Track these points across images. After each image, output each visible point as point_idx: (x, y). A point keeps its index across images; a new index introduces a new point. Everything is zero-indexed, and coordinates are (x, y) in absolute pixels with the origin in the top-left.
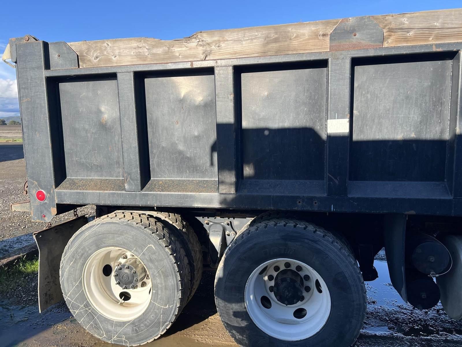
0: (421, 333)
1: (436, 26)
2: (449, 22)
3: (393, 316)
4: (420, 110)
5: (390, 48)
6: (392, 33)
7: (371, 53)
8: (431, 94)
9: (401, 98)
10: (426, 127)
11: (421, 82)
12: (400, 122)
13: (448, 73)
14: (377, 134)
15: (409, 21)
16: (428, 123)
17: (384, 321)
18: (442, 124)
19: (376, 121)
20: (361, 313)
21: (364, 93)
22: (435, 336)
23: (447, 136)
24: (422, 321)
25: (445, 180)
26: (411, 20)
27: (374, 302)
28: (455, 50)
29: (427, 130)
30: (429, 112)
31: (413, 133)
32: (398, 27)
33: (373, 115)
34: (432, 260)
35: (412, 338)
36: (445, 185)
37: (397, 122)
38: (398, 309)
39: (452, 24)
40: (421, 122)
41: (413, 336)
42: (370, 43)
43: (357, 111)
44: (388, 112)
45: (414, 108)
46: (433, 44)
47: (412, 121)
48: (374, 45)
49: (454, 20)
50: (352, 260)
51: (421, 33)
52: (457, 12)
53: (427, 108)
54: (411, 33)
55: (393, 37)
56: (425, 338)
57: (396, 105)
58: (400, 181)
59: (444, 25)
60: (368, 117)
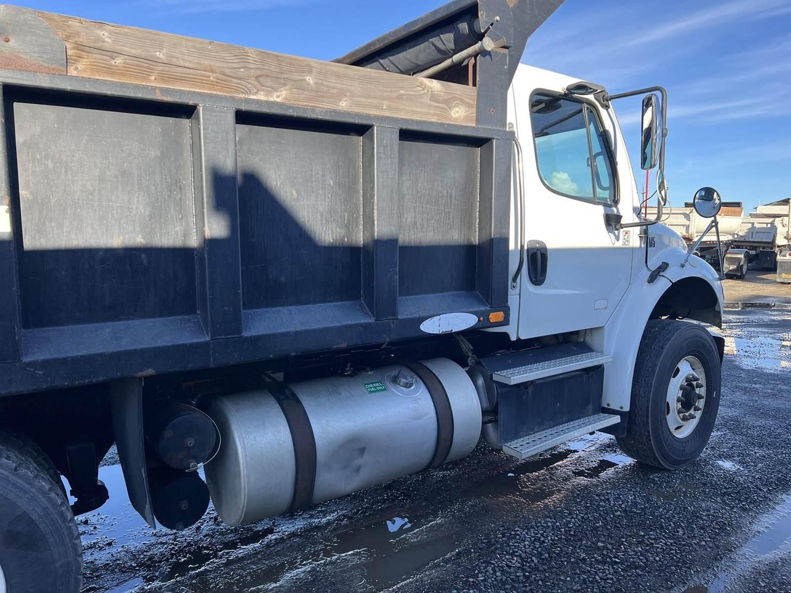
0: (190, 567)
1: (159, 58)
2: (178, 55)
3: (145, 555)
4: (147, 196)
5: (80, 80)
6: (83, 53)
7: (44, 81)
8: (163, 171)
9: (112, 172)
10: (161, 226)
11: (144, 150)
12: (115, 215)
13: (185, 139)
14: (73, 236)
15: (113, 39)
16: (162, 220)
17: (128, 572)
18: (185, 221)
19: (69, 213)
20: (72, 579)
21: (38, 156)
22: (211, 562)
23: (194, 242)
24: (192, 545)
25: (198, 312)
26: (115, 37)
27: (110, 544)
28: (191, 103)
29: (163, 231)
30: (163, 200)
31: (140, 236)
32: (92, 45)
33: (62, 201)
34: (190, 444)
35: (176, 581)
36: (198, 319)
37: (110, 215)
38: (153, 540)
39: (184, 60)
40: (151, 217)
41: (177, 577)
42: (41, 63)
43: (27, 191)
44: (90, 197)
45: (137, 193)
46: (156, 87)
47: (136, 215)
48: (48, 68)
49: (186, 54)
50: (44, 484)
51: (135, 64)
52: (190, 44)
53: (158, 194)
54: (119, 61)
55: (85, 60)
56: (197, 571)
57: (104, 185)
58: (125, 320)
59: (172, 59)
60: (52, 204)
